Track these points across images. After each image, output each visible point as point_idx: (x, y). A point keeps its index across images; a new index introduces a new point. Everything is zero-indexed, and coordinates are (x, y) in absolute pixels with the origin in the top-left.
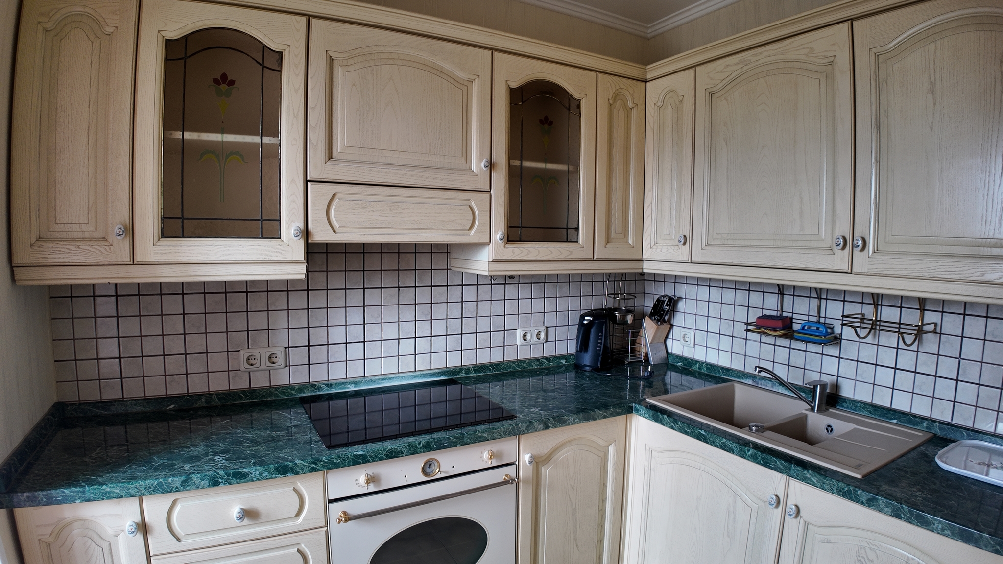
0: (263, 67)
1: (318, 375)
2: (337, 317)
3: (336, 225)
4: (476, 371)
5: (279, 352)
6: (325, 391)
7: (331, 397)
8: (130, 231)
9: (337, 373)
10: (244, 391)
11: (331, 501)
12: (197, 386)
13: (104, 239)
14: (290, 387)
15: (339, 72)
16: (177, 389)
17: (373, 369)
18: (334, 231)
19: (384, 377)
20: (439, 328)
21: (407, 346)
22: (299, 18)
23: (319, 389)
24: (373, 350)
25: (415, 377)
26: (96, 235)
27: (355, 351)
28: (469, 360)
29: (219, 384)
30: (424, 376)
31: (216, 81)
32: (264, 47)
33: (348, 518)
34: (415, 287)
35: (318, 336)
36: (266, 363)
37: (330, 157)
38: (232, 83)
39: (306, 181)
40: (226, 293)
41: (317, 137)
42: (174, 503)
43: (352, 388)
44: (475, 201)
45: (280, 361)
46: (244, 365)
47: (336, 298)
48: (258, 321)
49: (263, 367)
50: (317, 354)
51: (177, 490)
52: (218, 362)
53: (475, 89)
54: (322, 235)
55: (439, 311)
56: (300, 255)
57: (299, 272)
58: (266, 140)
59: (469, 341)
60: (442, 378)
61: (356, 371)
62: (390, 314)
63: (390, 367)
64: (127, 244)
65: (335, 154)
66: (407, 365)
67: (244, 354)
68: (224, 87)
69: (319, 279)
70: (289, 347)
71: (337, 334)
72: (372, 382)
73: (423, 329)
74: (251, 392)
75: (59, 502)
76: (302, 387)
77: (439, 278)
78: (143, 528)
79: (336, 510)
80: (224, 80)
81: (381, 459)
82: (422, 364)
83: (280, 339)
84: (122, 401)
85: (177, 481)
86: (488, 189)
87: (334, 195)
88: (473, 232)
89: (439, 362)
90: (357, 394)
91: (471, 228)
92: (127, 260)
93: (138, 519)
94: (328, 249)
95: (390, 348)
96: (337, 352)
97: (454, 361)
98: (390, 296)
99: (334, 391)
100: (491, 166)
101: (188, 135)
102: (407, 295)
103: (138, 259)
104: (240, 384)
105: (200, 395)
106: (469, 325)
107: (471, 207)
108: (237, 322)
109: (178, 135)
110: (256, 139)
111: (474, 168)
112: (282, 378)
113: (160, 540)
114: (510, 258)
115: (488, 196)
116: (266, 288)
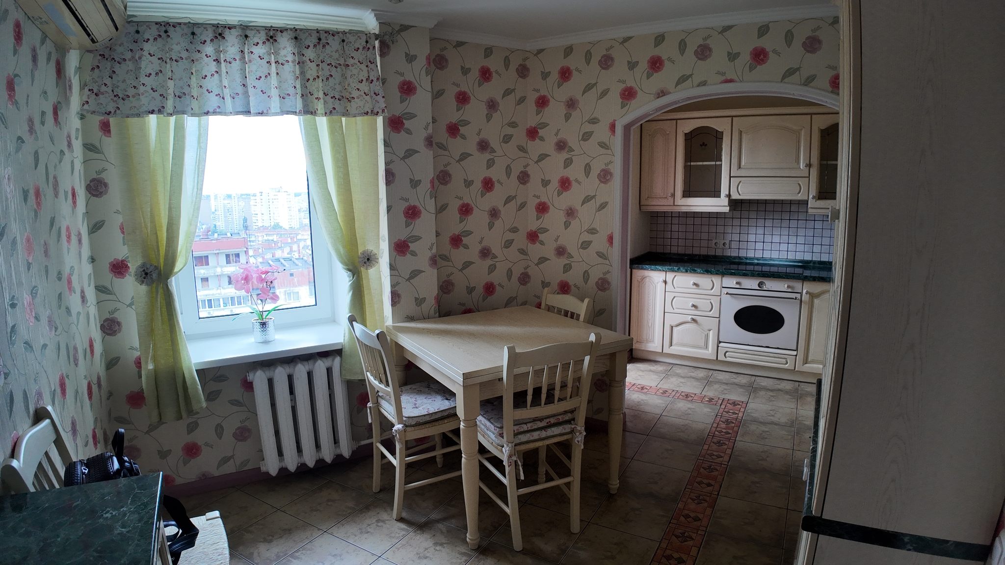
0: (717, 138)
1: (743, 254)
2: (752, 230)
3: (740, 192)
4: (819, 264)
5: (727, 242)
6: (744, 261)
7: (746, 264)
8: (673, 195)
9: (751, 254)
10: (712, 256)
11: (723, 287)
12: (696, 251)
13: (666, 198)
14: (731, 257)
15: (744, 136)
16: (689, 252)
17: (767, 255)
18: (740, 195)
19: (771, 259)
20: (801, 240)
21: (784, 247)
22: (728, 118)
23: (742, 259)
24: (767, 246)
25: (786, 261)
26: (664, 196)
27: (759, 246)
28: (816, 258)
29: (704, 252)
30: (791, 262)
31: (701, 145)
32: (717, 131)
33: (727, 294)
34: (790, 220)
35: (744, 237)
36: (722, 246)
37: (740, 167)
38: (706, 145)
39: (730, 177)
40: (709, 217)
41: (735, 161)
42: (675, 276)
43: (756, 261)
44: (801, 181)
45: (727, 246)
46: (713, 245)
47: (752, 222)
48: (720, 229)
49: (721, 247)
50: (743, 245)
51: (676, 271)
52: (704, 243)
53: (803, 133)
54: (735, 196)
55: (801, 232)
56: (726, 203)
57: (727, 210)
58: (718, 163)
59: (817, 249)
60: (800, 264)
61: (759, 254)
62: (777, 231)
63: (775, 255)
64: (673, 199)
65: (741, 167)
66: (783, 256)
67: (714, 242)
68: (703, 147)
69: (737, 214)
70: (732, 241)
71: (752, 238)
72: (766, 260)
73: (793, 239)
74: (715, 257)
75: (645, 269)
76: (735, 258)
77: (802, 216)
78: (665, 282)
79: (725, 291)
80: (704, 144)
81: (741, 275)
82: (791, 256)
83: (729, 237)
84: (670, 253)
85: (676, 268)
86: (808, 176)
87: (740, 182)
88: (799, 195)
89: (799, 257)
90: (758, 264)
91: (799, 193)
92: (672, 204)
93: (664, 280)
94: (742, 202)
95: (775, 247)
96: (751, 245)
97: (808, 257)
98: (777, 223)
99: (748, 261)
100: (809, 166)
101: (692, 164)
102: (785, 223)
103: (675, 204)
104: (712, 253)
105: (696, 255)
106: (817, 240)
107: (799, 184)
108: (713, 229)
109: (689, 164)
110: (713, 163)
111: (801, 167)
112: (728, 253)
113: (669, 287)
114: (818, 207)
115: (808, 179)
116: (717, 215)
